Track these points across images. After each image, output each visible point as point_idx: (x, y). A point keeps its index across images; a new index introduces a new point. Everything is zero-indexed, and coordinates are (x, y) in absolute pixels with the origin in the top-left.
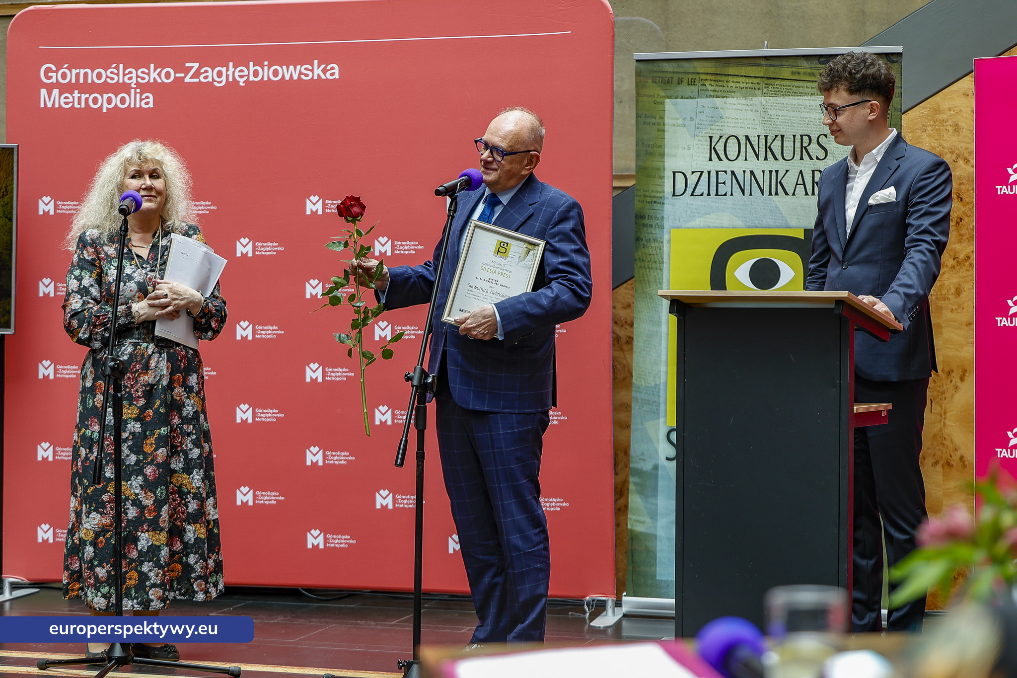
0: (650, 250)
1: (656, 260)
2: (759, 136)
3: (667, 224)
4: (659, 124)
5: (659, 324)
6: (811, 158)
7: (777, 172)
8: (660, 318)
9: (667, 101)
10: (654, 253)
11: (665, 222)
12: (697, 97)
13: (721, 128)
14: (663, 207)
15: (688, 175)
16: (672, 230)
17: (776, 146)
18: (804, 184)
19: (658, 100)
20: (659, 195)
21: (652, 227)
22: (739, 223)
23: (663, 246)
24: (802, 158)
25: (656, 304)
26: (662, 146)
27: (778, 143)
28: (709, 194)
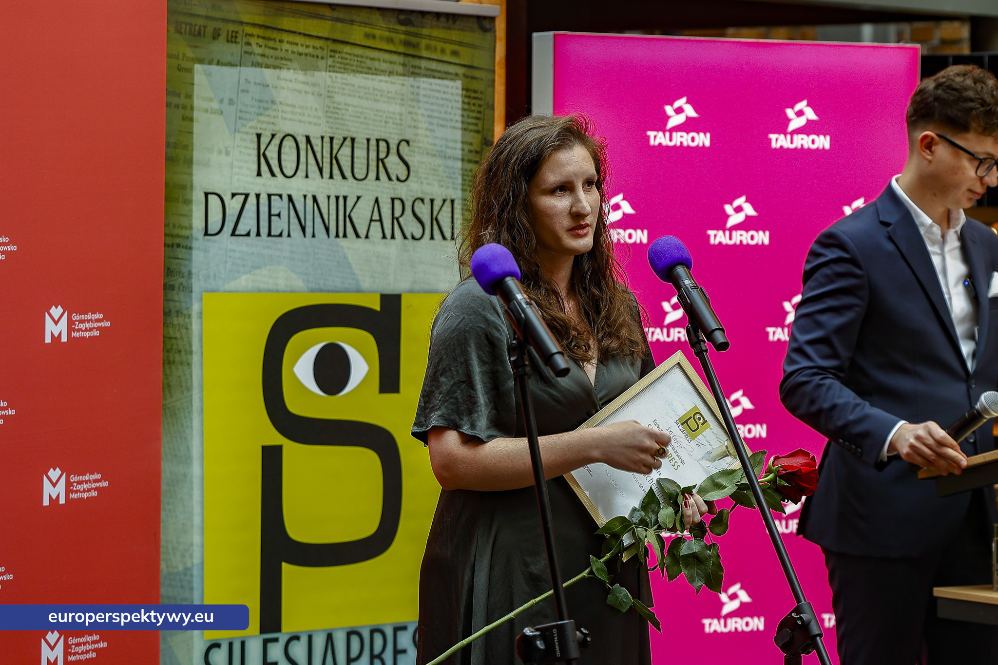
0: (171, 331)
1: (181, 348)
2: (322, 138)
3: (197, 285)
4: (184, 107)
5: (187, 460)
6: (390, 179)
7: (345, 198)
8: (188, 449)
9: (198, 67)
10: (178, 335)
11: (193, 280)
12: (239, 64)
13: (272, 120)
14: (191, 255)
15: (227, 198)
16: (205, 295)
17: (344, 156)
18: (381, 220)
19: (185, 64)
20: (185, 233)
21: (173, 289)
22: (299, 284)
23: (191, 323)
24: (378, 178)
25: (182, 426)
26: (188, 147)
27: (346, 151)
28: (258, 234)
